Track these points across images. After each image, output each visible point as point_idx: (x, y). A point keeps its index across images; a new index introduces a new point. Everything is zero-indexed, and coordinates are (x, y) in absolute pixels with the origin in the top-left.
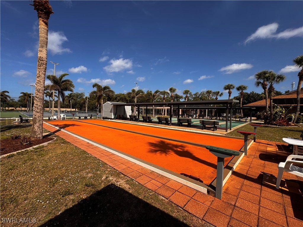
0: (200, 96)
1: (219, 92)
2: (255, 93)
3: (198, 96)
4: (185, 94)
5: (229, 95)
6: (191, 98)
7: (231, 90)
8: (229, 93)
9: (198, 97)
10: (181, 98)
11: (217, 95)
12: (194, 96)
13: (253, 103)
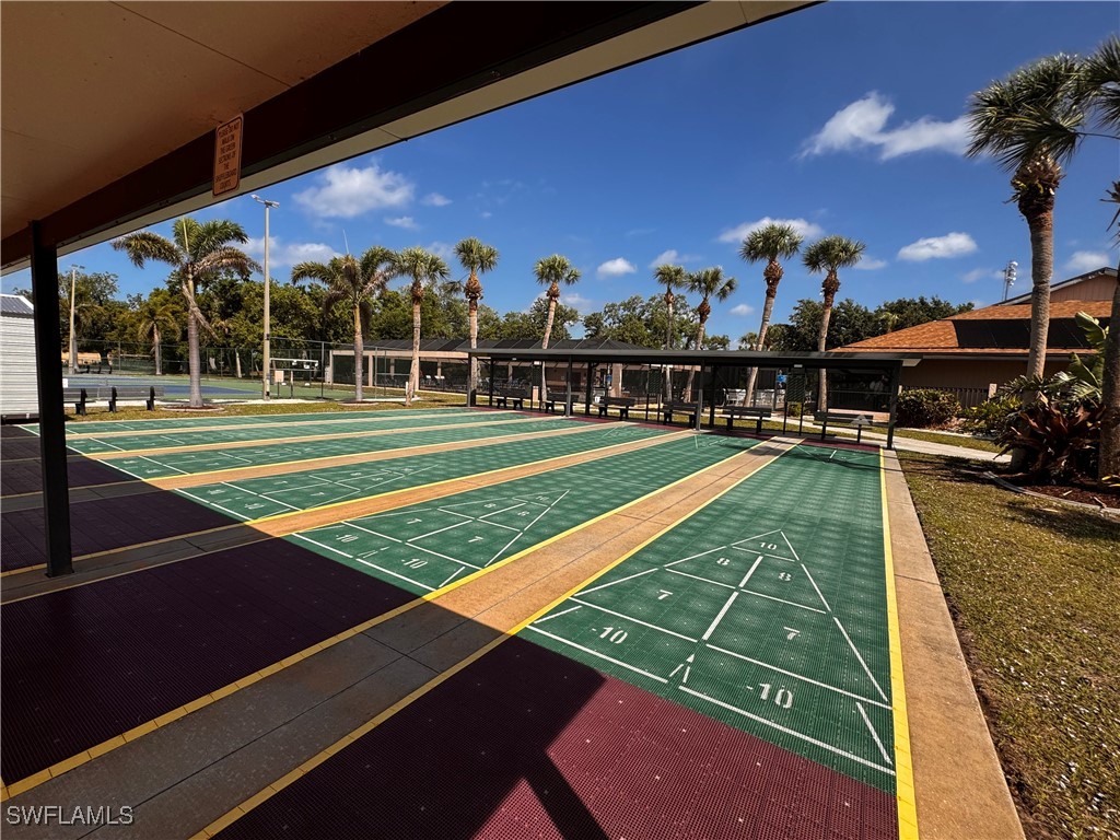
0: (647, 314)
1: (716, 277)
2: (854, 305)
3: (637, 311)
4: (548, 279)
5: (767, 287)
6: (611, 320)
7: (780, 261)
8: (768, 280)
9: (639, 319)
10: (569, 319)
11: (709, 289)
12: (621, 312)
13: (877, 339)
